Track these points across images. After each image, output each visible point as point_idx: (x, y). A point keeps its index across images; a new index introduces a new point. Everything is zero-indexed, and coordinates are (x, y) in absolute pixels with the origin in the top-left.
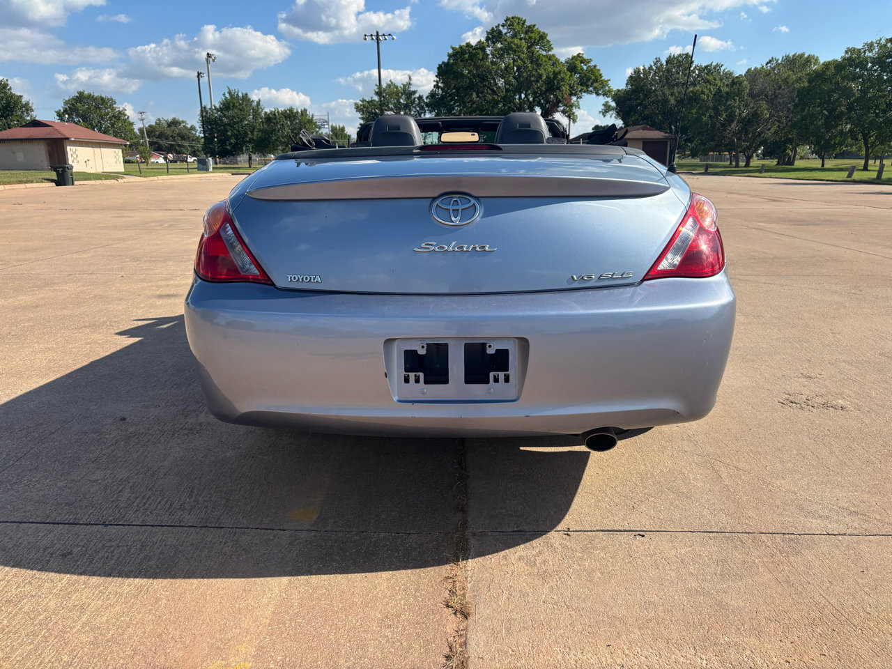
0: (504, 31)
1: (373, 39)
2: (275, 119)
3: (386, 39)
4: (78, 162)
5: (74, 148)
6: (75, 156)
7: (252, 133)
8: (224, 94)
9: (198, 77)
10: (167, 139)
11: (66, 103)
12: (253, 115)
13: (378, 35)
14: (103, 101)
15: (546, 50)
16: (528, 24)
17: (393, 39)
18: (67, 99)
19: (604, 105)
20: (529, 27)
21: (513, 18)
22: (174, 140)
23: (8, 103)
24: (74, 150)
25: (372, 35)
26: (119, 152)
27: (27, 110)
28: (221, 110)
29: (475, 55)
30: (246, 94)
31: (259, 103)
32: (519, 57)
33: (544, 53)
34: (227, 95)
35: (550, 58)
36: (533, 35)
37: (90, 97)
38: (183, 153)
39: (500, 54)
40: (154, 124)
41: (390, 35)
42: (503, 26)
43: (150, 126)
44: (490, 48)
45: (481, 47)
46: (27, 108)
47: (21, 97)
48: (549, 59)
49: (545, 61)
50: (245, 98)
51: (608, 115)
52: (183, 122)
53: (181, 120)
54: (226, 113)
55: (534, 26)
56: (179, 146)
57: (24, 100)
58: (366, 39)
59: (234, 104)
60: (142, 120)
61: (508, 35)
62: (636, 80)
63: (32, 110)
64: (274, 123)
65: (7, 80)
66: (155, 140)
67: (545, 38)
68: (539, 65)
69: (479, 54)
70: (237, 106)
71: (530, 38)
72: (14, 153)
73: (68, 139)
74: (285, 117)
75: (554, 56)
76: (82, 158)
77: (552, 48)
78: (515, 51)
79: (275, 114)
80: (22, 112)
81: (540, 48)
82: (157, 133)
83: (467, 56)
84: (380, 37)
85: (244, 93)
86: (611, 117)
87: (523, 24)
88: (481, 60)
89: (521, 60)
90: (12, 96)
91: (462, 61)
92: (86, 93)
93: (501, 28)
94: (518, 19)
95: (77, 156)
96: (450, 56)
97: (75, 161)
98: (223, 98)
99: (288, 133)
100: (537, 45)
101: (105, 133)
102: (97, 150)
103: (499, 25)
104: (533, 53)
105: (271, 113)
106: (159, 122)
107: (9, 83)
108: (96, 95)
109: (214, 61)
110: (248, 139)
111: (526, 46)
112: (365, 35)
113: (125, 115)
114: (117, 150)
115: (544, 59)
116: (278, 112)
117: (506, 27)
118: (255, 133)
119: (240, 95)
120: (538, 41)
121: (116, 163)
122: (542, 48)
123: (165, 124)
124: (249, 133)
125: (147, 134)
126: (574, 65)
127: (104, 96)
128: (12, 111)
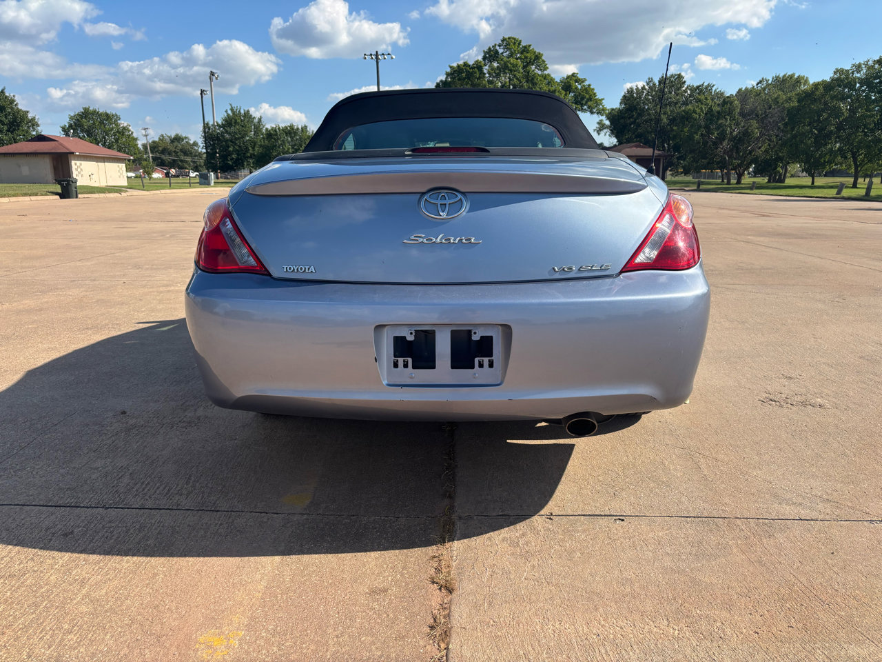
0: (501, 51)
1: (372, 58)
2: (276, 135)
3: (385, 58)
4: (82, 176)
5: (78, 162)
6: (79, 170)
7: (253, 148)
8: (226, 111)
9: (201, 94)
10: (170, 154)
11: (71, 118)
12: (255, 132)
13: (377, 55)
14: (108, 116)
15: (541, 70)
16: (523, 44)
17: (392, 58)
18: (72, 115)
19: (598, 123)
20: (525, 47)
21: (509, 38)
22: (177, 156)
23: (15, 118)
24: (78, 164)
25: (371, 55)
26: (123, 166)
27: (33, 125)
28: (223, 126)
29: (472, 73)
30: (248, 111)
31: (260, 120)
32: (515, 76)
33: (540, 72)
34: (230, 112)
35: (545, 77)
36: (529, 55)
37: (95, 113)
38: (186, 168)
39: (497, 73)
40: (157, 139)
41: (389, 54)
42: (499, 46)
43: (154, 142)
44: (487, 67)
45: (478, 66)
46: (33, 123)
47: (28, 112)
48: (545, 79)
49: (541, 80)
50: (247, 114)
51: (602, 133)
52: (186, 138)
53: (184, 136)
54: (228, 129)
55: (530, 46)
56: (182, 161)
57: (30, 116)
58: (365, 58)
59: (236, 120)
60: (146, 136)
61: (504, 54)
62: (630, 99)
63: (38, 125)
64: (274, 139)
65: (14, 96)
66: (158, 155)
67: (541, 58)
68: (534, 84)
69: (476, 73)
70: (238, 123)
71: (526, 57)
72: (20, 166)
73: (73, 153)
74: (286, 133)
75: (549, 75)
76: (86, 173)
77: (547, 68)
78: (511, 71)
79: (275, 131)
80: (29, 127)
81: (536, 68)
82: (160, 149)
83: (464, 75)
84: (380, 57)
85: (246, 109)
86: (605, 134)
87: (519, 44)
88: (478, 79)
89: (517, 79)
90: (19, 111)
91: (459, 79)
92: (91, 109)
93: (497, 48)
94: (514, 39)
95: (81, 170)
96: (448, 74)
97: (80, 175)
98: (226, 115)
99: (288, 149)
100: (533, 64)
101: (109, 148)
102: (101, 165)
103: (495, 45)
104: (528, 73)
105: (272, 129)
106: (162, 138)
107: (16, 98)
108: (101, 111)
109: (217, 79)
110: (249, 155)
111: (522, 66)
112: (365, 55)
113: (129, 131)
114: (120, 165)
115: (539, 78)
116: (279, 128)
117: (502, 47)
118: (256, 149)
119: (242, 112)
120: (534, 61)
121: (120, 177)
122: (538, 67)
123: (168, 140)
124: (250, 148)
125: (151, 150)
126: (567, 84)
127: (108, 112)
128: (18, 126)
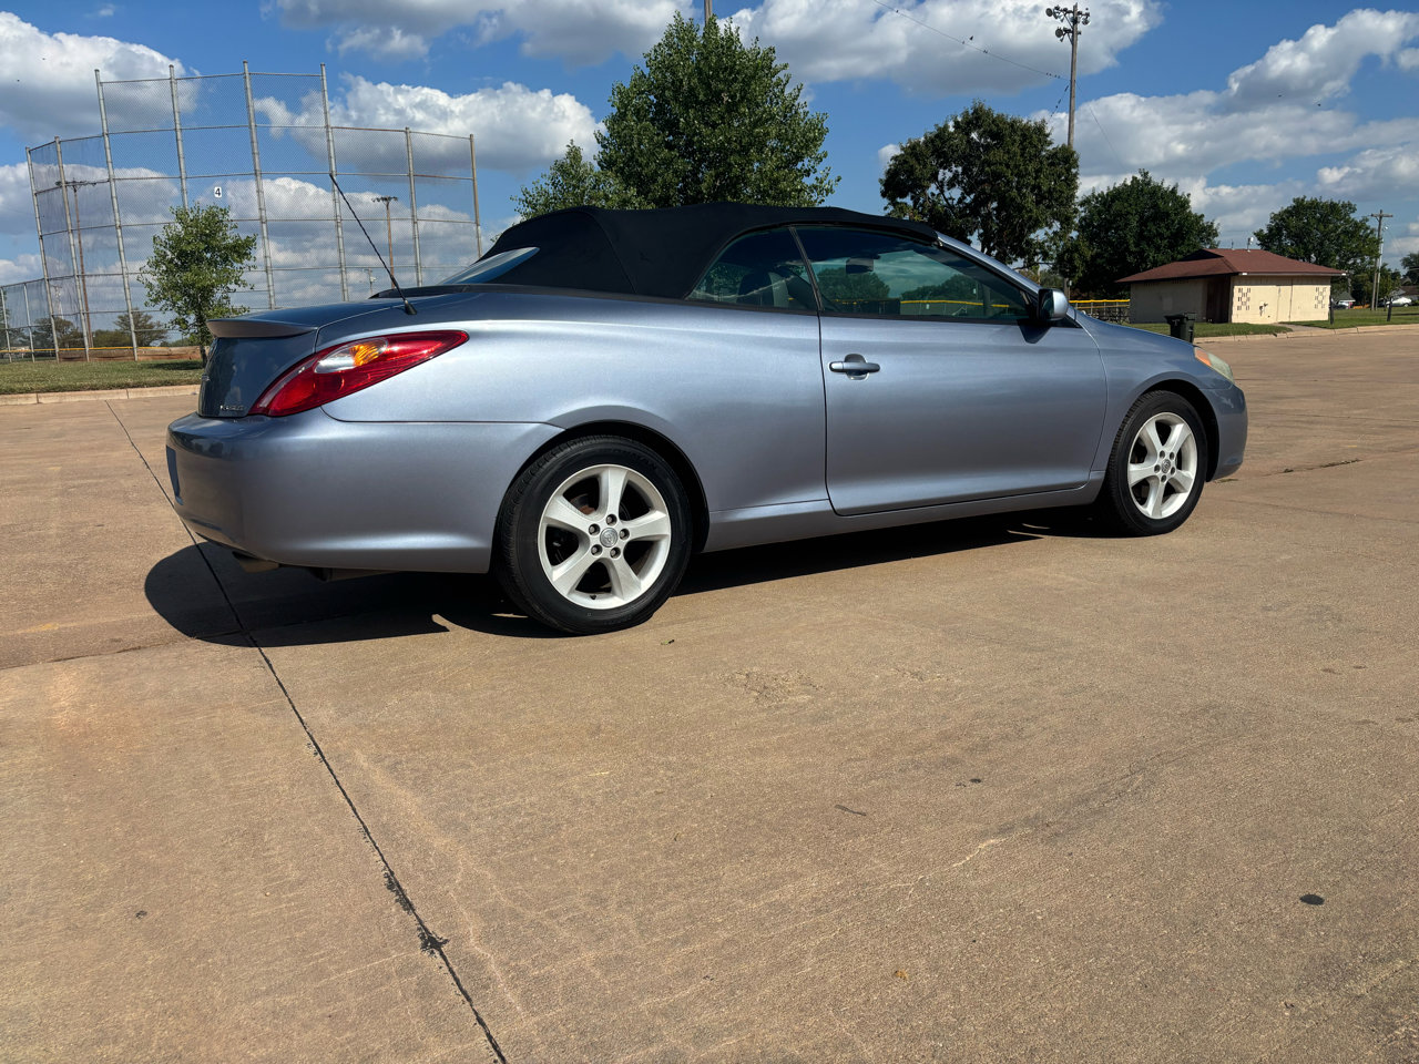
4: (1248, 308)
5: (1245, 288)
6: (1244, 299)
11: (1274, 218)
14: (1333, 207)
18: (1277, 212)
23: (1181, 226)
27: (1208, 235)
37: (1314, 205)
46: (1209, 232)
47: (1203, 216)
57: (1205, 220)
63: (1216, 235)
65: (1189, 195)
72: (1161, 298)
73: (1237, 274)
76: (1254, 304)
80: (1200, 239)
90: (1190, 216)
92: (1308, 199)
95: (1249, 299)
97: (1244, 308)
102: (1286, 289)
108: (1324, 201)
113: (1368, 228)
114: (1321, 287)
121: (1316, 307)
127: (1336, 201)
128: (1183, 239)
